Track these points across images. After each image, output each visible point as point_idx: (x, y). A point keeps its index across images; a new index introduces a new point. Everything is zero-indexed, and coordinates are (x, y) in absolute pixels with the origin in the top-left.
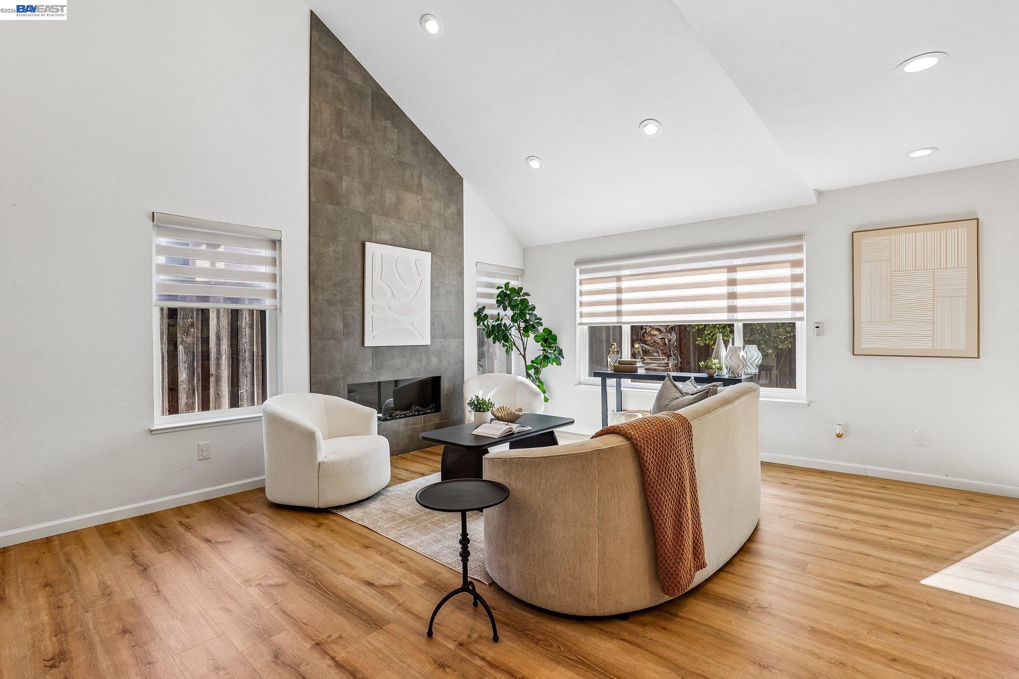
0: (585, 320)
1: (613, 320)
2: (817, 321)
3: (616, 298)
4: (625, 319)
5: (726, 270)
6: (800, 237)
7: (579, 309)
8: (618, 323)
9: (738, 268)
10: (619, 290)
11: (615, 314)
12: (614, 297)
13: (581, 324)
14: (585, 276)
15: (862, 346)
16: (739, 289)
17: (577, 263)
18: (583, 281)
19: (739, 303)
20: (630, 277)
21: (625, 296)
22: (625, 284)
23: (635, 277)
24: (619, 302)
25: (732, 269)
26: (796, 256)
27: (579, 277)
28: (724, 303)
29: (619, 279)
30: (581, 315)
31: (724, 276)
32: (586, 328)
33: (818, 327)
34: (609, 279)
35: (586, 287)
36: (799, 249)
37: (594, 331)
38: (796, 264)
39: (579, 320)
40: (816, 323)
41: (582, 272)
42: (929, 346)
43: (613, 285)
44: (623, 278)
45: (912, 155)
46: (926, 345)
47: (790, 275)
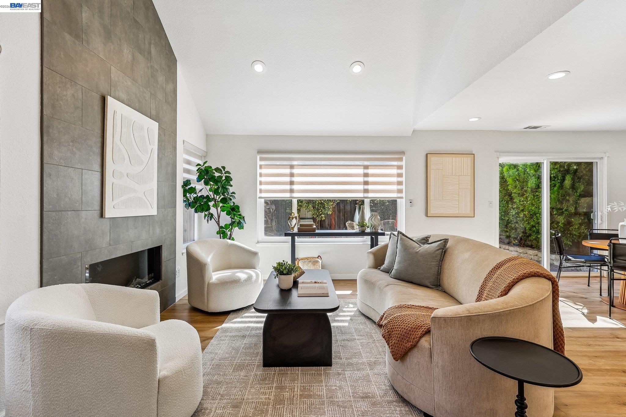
0: (263, 195)
1: (287, 195)
2: (410, 199)
3: (289, 180)
4: (295, 195)
5: (362, 167)
6: (403, 153)
7: (259, 187)
8: (290, 197)
9: (369, 167)
10: (292, 175)
11: (289, 191)
12: (288, 179)
13: (260, 198)
14: (263, 163)
15: (431, 212)
16: (370, 179)
17: (260, 152)
18: (263, 167)
19: (370, 187)
20: (300, 166)
21: (295, 179)
22: (295, 171)
23: (304, 166)
24: (292, 183)
25: (366, 167)
26: (399, 163)
27: (259, 163)
28: (361, 187)
29: (292, 167)
30: (261, 191)
31: (361, 171)
32: (263, 200)
33: (411, 202)
34: (284, 166)
35: (264, 171)
36: (401, 159)
37: (269, 203)
38: (400, 167)
39: (259, 195)
40: (410, 200)
41: (261, 159)
42: (457, 212)
43: (288, 171)
44: (295, 167)
45: (470, 120)
46: (455, 212)
47: (396, 173)
